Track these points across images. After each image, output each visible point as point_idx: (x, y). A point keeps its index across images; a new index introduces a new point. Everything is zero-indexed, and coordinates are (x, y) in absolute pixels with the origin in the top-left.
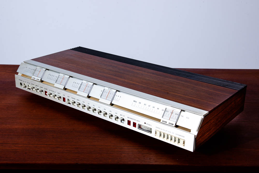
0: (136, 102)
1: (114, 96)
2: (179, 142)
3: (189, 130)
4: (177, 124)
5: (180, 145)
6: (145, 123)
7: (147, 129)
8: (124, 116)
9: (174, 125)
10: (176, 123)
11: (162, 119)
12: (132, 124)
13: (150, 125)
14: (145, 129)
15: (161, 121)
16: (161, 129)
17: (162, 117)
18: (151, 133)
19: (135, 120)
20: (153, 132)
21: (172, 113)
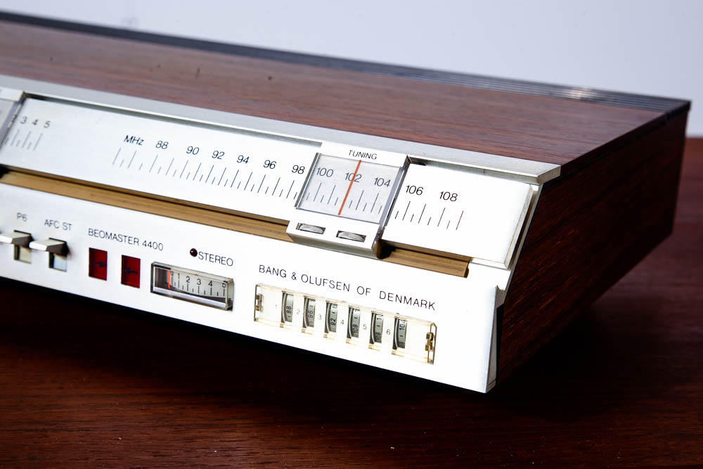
0: (140, 142)
1: (7, 122)
2: (398, 343)
3: (457, 264)
4: (384, 237)
5: (410, 363)
6: (194, 253)
7: (205, 288)
8: (67, 226)
9: (369, 244)
10: (380, 233)
11: (295, 217)
12: (114, 268)
13: (221, 260)
14: (193, 286)
15: (291, 229)
16: (289, 275)
17: (298, 205)
18: (230, 308)
19: (136, 241)
20: (243, 299)
21: (354, 178)
